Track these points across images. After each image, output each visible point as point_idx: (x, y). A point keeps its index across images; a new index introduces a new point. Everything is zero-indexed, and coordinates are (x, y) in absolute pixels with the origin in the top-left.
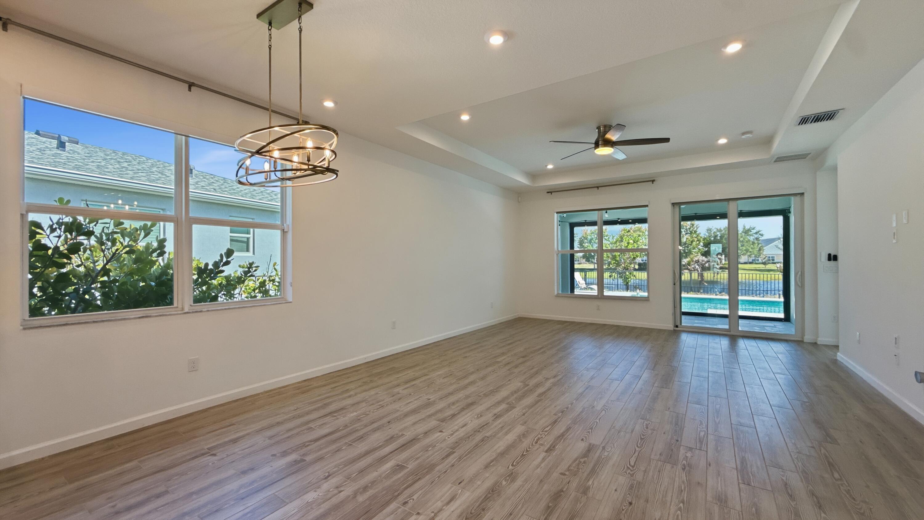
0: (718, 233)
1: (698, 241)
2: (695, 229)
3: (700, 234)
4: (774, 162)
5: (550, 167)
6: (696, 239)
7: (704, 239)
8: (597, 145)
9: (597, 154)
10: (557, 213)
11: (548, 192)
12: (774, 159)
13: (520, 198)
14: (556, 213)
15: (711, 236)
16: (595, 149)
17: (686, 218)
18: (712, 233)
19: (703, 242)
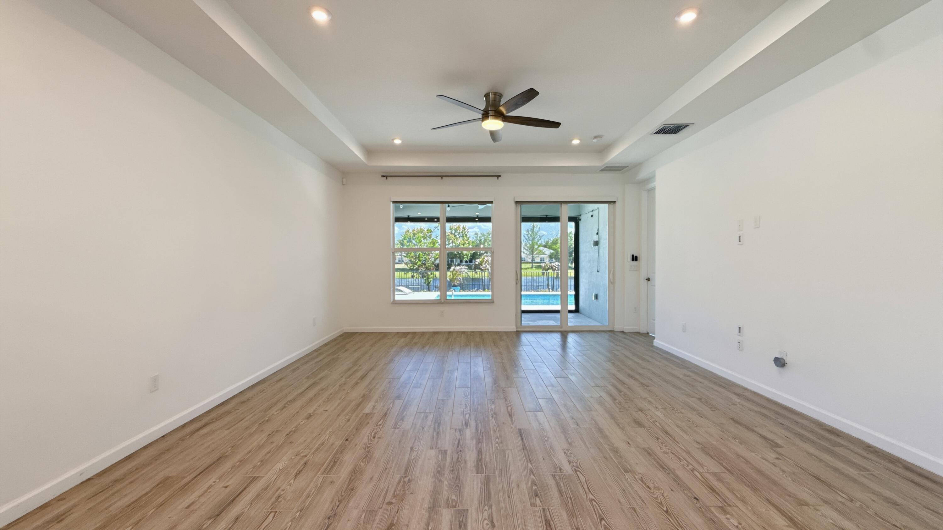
0: (482, 238)
1: (468, 243)
2: (466, 233)
3: (470, 237)
4: (600, 171)
5: (398, 142)
6: (467, 242)
7: (473, 242)
8: (485, 115)
9: (483, 128)
10: (394, 202)
11: (384, 176)
12: (600, 169)
13: (344, 180)
14: (391, 203)
15: (478, 239)
16: (483, 121)
17: (525, 219)
18: (478, 237)
19: (472, 244)
